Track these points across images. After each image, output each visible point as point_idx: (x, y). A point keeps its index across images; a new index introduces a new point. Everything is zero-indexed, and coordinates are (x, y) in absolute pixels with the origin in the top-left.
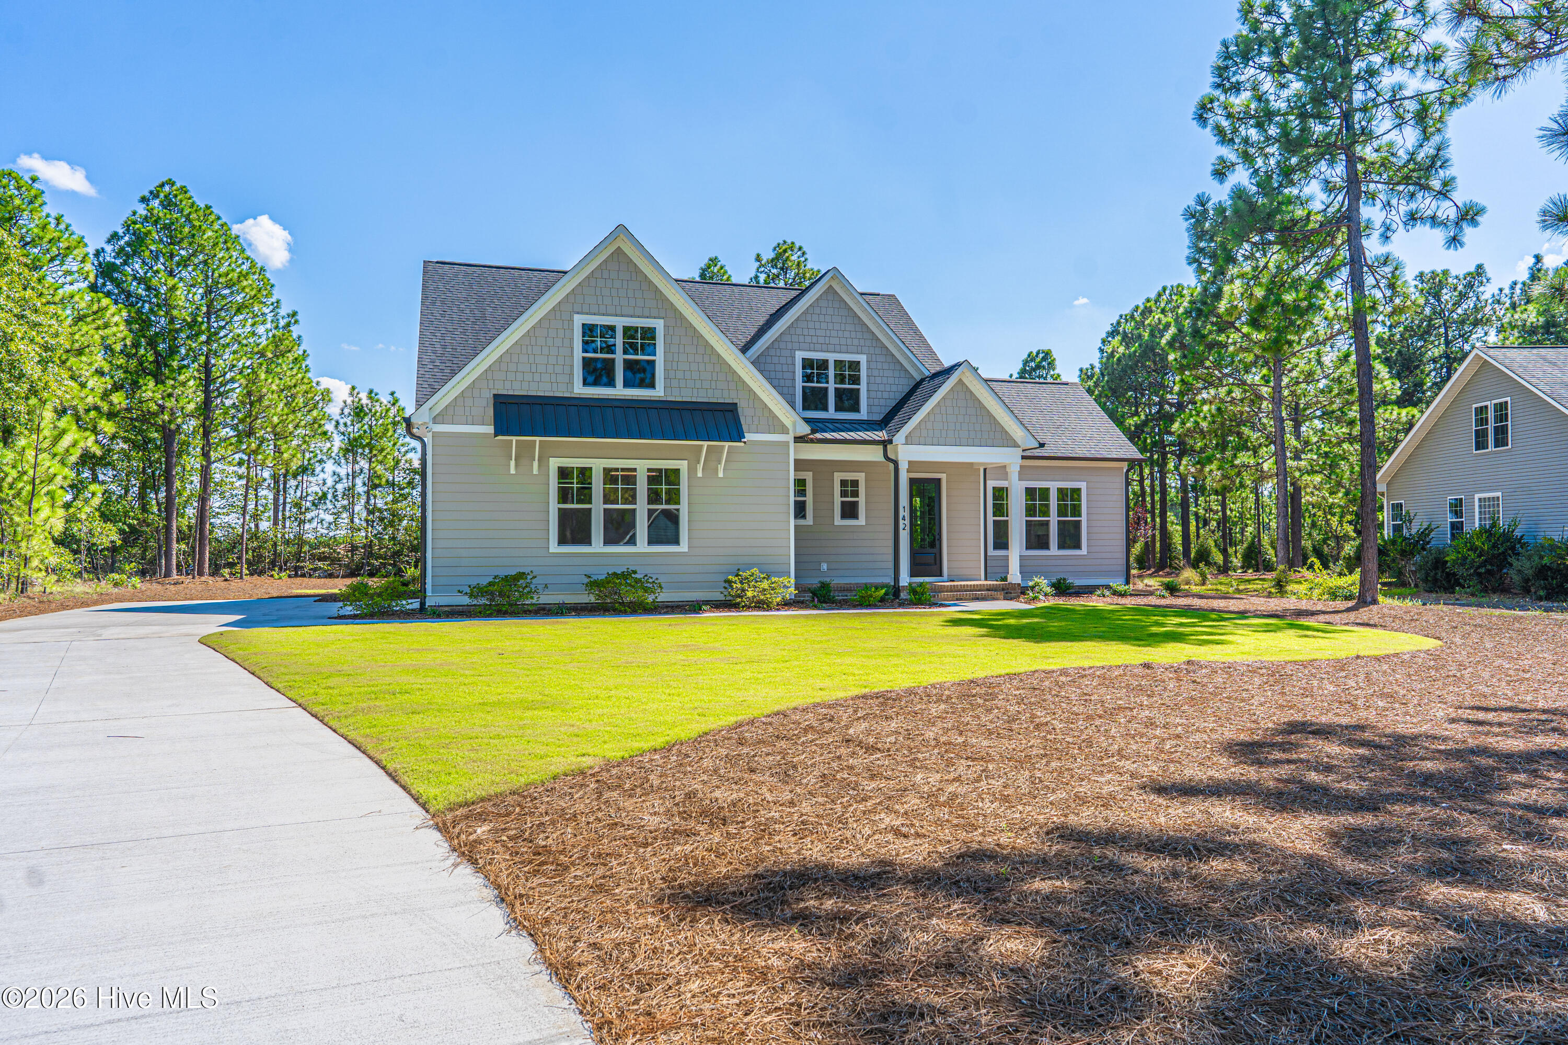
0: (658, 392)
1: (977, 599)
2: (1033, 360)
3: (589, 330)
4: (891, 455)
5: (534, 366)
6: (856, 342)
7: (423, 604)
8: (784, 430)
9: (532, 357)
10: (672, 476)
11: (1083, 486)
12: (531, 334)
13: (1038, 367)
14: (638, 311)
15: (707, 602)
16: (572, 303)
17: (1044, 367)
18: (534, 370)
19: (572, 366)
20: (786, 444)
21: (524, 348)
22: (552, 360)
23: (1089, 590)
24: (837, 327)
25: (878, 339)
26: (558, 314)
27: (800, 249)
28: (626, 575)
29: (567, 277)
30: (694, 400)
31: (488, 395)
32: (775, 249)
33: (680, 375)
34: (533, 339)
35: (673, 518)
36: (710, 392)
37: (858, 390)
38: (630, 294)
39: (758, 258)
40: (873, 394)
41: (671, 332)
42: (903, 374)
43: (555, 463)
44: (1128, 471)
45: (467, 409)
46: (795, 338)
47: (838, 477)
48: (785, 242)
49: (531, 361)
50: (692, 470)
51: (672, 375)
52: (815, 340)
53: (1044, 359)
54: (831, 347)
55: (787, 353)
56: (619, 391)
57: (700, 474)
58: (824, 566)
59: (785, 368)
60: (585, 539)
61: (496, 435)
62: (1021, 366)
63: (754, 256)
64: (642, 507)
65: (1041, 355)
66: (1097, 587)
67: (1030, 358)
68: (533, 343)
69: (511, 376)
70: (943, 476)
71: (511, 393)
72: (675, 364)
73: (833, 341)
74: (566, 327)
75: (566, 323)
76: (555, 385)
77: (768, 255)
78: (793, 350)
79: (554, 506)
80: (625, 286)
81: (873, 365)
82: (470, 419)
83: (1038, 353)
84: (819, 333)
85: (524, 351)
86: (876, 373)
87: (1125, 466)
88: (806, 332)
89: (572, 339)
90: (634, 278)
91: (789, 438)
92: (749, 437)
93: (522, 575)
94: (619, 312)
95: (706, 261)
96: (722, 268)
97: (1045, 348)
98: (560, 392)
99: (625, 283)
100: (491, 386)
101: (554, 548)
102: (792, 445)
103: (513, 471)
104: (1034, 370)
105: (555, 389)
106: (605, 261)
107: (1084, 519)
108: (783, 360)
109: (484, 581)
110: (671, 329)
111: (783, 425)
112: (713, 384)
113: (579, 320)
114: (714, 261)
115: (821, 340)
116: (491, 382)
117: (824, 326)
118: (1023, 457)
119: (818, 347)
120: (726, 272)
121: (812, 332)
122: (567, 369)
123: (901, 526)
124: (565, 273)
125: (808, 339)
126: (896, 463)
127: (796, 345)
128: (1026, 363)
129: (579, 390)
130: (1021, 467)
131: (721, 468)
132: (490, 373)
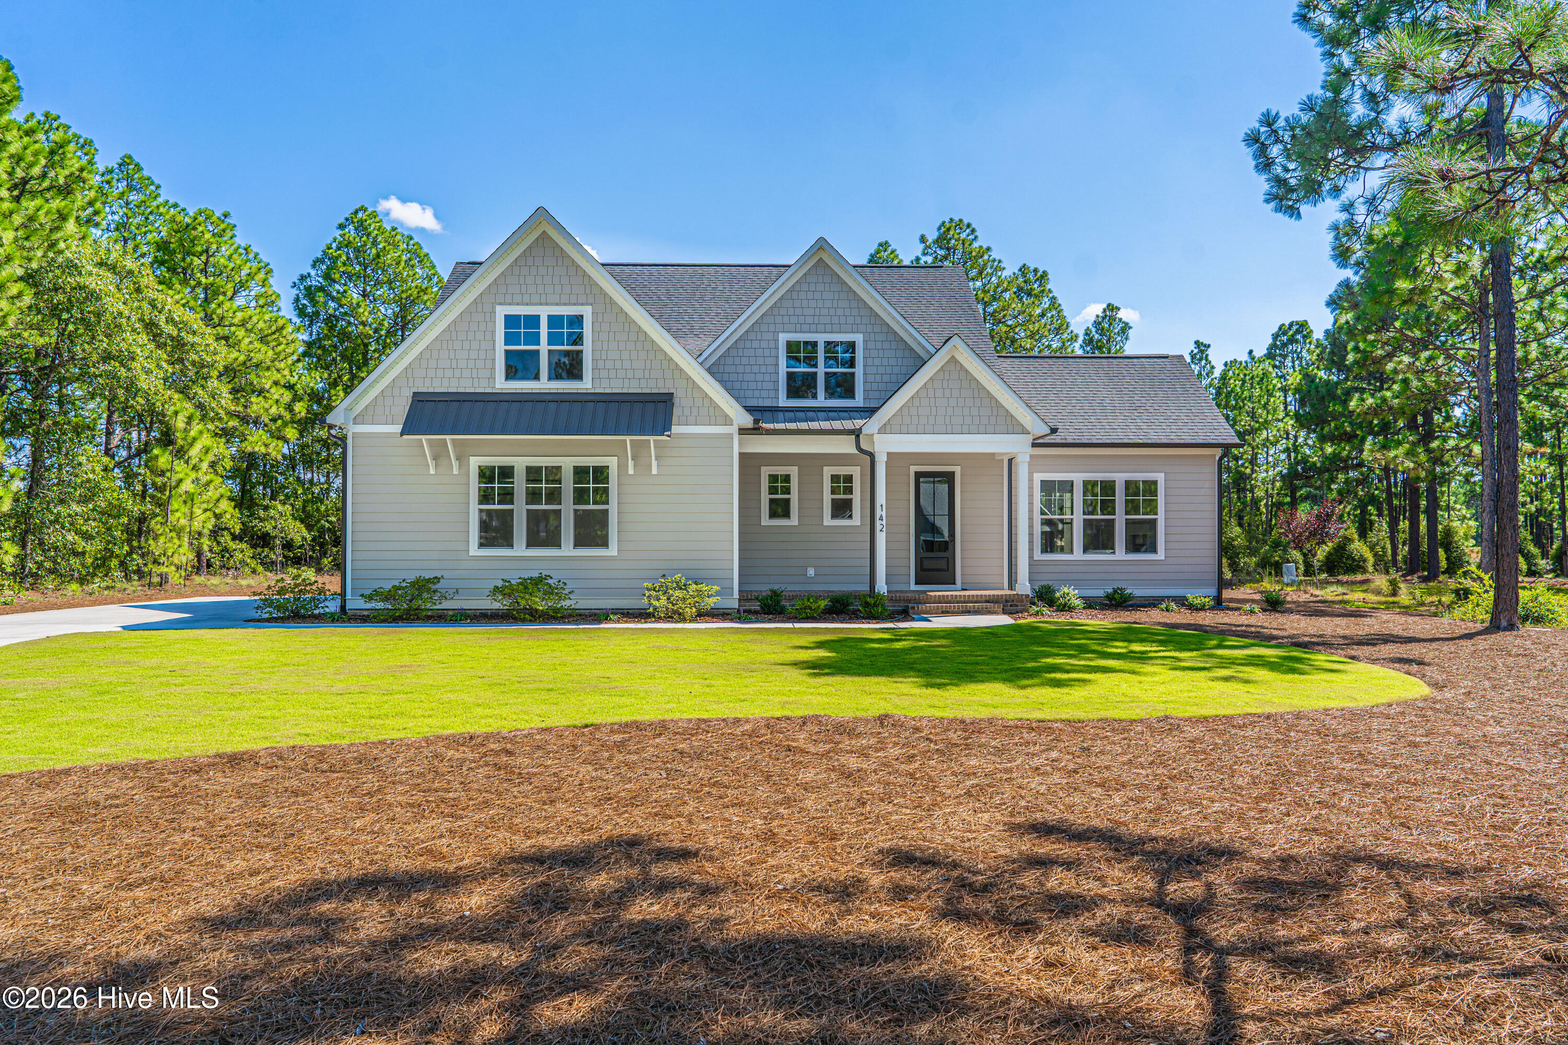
0: (586, 385)
1: (967, 612)
2: (1285, 333)
3: (511, 321)
4: (864, 446)
5: (454, 362)
6: (850, 320)
7: (343, 608)
8: (727, 421)
9: (452, 353)
10: (601, 473)
11: (1160, 477)
12: (452, 328)
13: (1292, 341)
14: (565, 299)
15: (615, 611)
16: (495, 292)
17: (1297, 341)
18: (454, 366)
19: (494, 360)
20: (730, 436)
21: (445, 343)
22: (473, 355)
23: (1152, 603)
24: (828, 304)
25: (877, 315)
26: (480, 306)
27: (969, 226)
28: (538, 581)
29: (481, 269)
30: (625, 391)
31: (408, 394)
32: (939, 229)
33: (609, 364)
34: (454, 334)
35: (602, 519)
36: (643, 383)
37: (853, 374)
38: (556, 281)
39: (923, 239)
40: (871, 378)
41: (600, 320)
42: (907, 354)
43: (475, 462)
44: (1221, 459)
45: (387, 409)
46: (779, 319)
47: (828, 471)
48: (952, 220)
49: (452, 356)
50: (622, 467)
51: (601, 364)
52: (801, 319)
53: (1298, 332)
54: (821, 327)
55: (769, 336)
56: (544, 385)
57: (631, 472)
58: (811, 572)
59: (767, 353)
60: (508, 542)
61: (402, 434)
62: (1270, 341)
63: (918, 236)
64: (568, 508)
65: (1295, 328)
66: (1161, 599)
67: (1282, 330)
68: (454, 337)
69: (431, 373)
70: (957, 470)
71: (431, 390)
72: (604, 353)
73: (823, 320)
74: (488, 319)
75: (488, 315)
76: (476, 381)
77: (932, 236)
78: (776, 333)
79: (474, 508)
80: (550, 273)
81: (871, 345)
82: (390, 418)
83: (1291, 325)
84: (806, 312)
85: (445, 346)
86: (874, 353)
87: (1219, 452)
88: (791, 312)
89: (493, 332)
90: (560, 263)
91: (734, 429)
92: (675, 429)
93: (437, 580)
94: (543, 301)
95: (876, 246)
96: (893, 252)
97: (1300, 318)
98: (482, 387)
99: (550, 269)
100: (411, 384)
101: (474, 550)
102: (736, 438)
103: (432, 472)
104: (1284, 345)
105: (476, 385)
106: (530, 247)
107: (1161, 518)
108: (764, 344)
109: (388, 586)
110: (600, 316)
111: (726, 416)
112: (647, 372)
113: (502, 312)
114: (884, 245)
115: (809, 320)
116: (411, 380)
117: (813, 304)
118: (1034, 445)
119: (806, 327)
120: (897, 256)
121: (799, 312)
122: (489, 363)
123: (878, 527)
124: (481, 264)
125: (794, 320)
126: (872, 455)
127: (779, 327)
128: (1275, 337)
129: (502, 384)
130: (1031, 456)
131: (654, 463)
132: (409, 371)
